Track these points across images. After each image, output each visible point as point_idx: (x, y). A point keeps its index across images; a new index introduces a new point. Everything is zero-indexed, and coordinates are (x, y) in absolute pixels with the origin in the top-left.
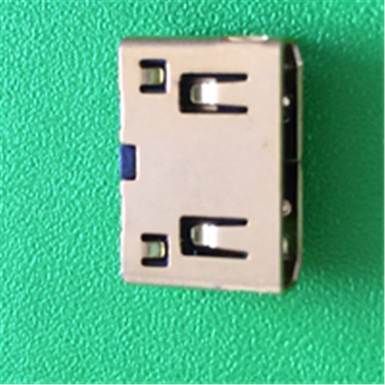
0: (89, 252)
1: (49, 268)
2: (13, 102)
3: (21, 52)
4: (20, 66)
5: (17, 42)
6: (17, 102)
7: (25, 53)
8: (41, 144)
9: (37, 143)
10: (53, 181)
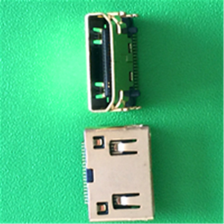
0: (68, 204)
1: (51, 211)
2: (35, 145)
3: (39, 125)
4: (38, 130)
5: (37, 121)
6: (37, 145)
7: (41, 125)
8: (47, 161)
9: (46, 161)
10: (53, 176)
